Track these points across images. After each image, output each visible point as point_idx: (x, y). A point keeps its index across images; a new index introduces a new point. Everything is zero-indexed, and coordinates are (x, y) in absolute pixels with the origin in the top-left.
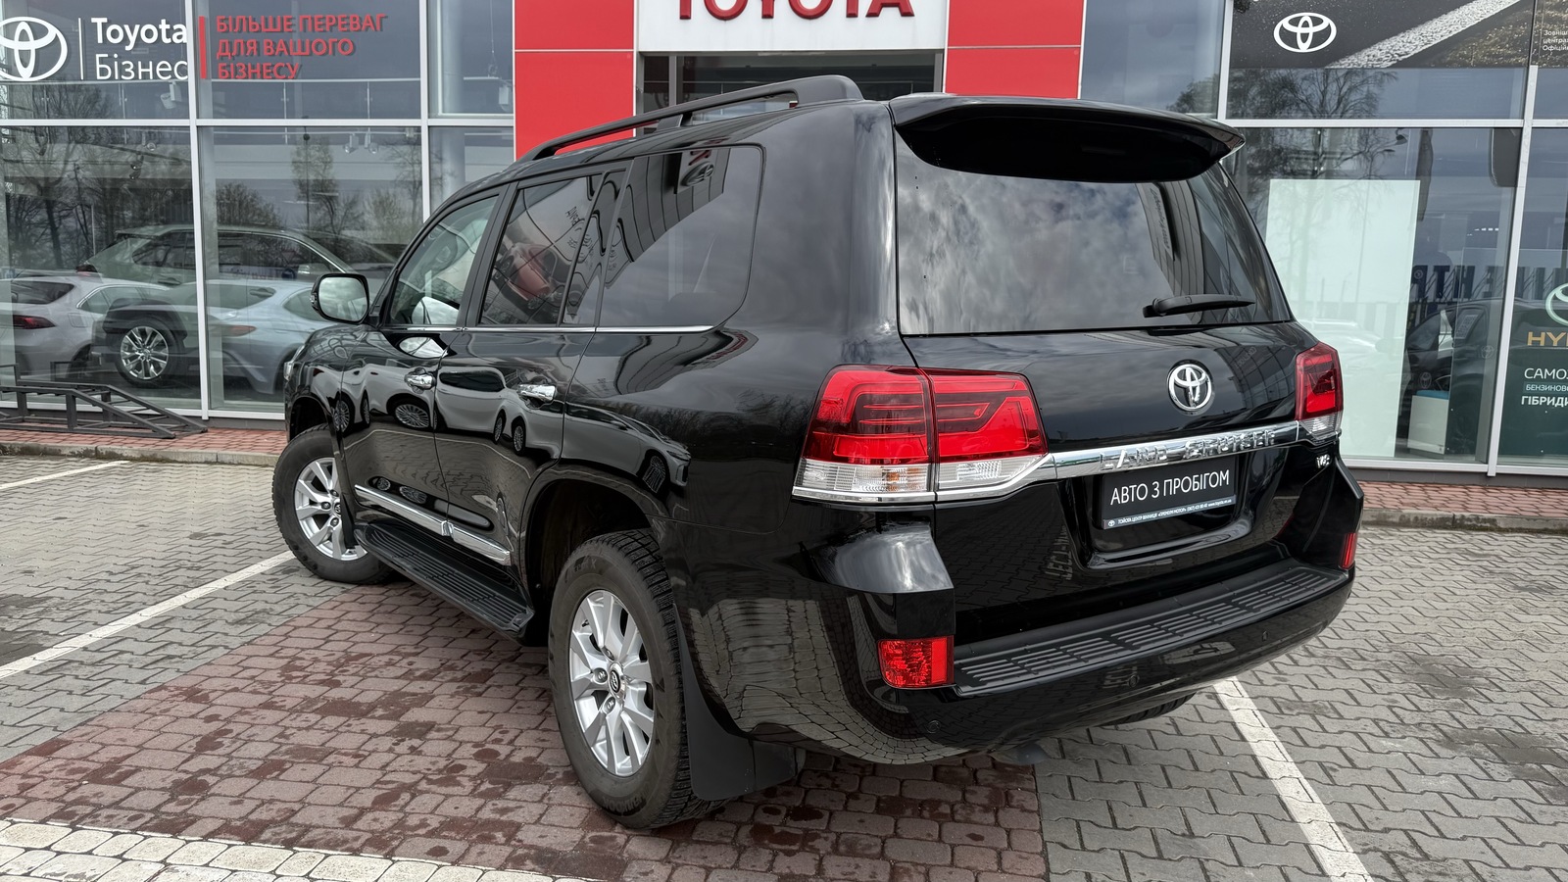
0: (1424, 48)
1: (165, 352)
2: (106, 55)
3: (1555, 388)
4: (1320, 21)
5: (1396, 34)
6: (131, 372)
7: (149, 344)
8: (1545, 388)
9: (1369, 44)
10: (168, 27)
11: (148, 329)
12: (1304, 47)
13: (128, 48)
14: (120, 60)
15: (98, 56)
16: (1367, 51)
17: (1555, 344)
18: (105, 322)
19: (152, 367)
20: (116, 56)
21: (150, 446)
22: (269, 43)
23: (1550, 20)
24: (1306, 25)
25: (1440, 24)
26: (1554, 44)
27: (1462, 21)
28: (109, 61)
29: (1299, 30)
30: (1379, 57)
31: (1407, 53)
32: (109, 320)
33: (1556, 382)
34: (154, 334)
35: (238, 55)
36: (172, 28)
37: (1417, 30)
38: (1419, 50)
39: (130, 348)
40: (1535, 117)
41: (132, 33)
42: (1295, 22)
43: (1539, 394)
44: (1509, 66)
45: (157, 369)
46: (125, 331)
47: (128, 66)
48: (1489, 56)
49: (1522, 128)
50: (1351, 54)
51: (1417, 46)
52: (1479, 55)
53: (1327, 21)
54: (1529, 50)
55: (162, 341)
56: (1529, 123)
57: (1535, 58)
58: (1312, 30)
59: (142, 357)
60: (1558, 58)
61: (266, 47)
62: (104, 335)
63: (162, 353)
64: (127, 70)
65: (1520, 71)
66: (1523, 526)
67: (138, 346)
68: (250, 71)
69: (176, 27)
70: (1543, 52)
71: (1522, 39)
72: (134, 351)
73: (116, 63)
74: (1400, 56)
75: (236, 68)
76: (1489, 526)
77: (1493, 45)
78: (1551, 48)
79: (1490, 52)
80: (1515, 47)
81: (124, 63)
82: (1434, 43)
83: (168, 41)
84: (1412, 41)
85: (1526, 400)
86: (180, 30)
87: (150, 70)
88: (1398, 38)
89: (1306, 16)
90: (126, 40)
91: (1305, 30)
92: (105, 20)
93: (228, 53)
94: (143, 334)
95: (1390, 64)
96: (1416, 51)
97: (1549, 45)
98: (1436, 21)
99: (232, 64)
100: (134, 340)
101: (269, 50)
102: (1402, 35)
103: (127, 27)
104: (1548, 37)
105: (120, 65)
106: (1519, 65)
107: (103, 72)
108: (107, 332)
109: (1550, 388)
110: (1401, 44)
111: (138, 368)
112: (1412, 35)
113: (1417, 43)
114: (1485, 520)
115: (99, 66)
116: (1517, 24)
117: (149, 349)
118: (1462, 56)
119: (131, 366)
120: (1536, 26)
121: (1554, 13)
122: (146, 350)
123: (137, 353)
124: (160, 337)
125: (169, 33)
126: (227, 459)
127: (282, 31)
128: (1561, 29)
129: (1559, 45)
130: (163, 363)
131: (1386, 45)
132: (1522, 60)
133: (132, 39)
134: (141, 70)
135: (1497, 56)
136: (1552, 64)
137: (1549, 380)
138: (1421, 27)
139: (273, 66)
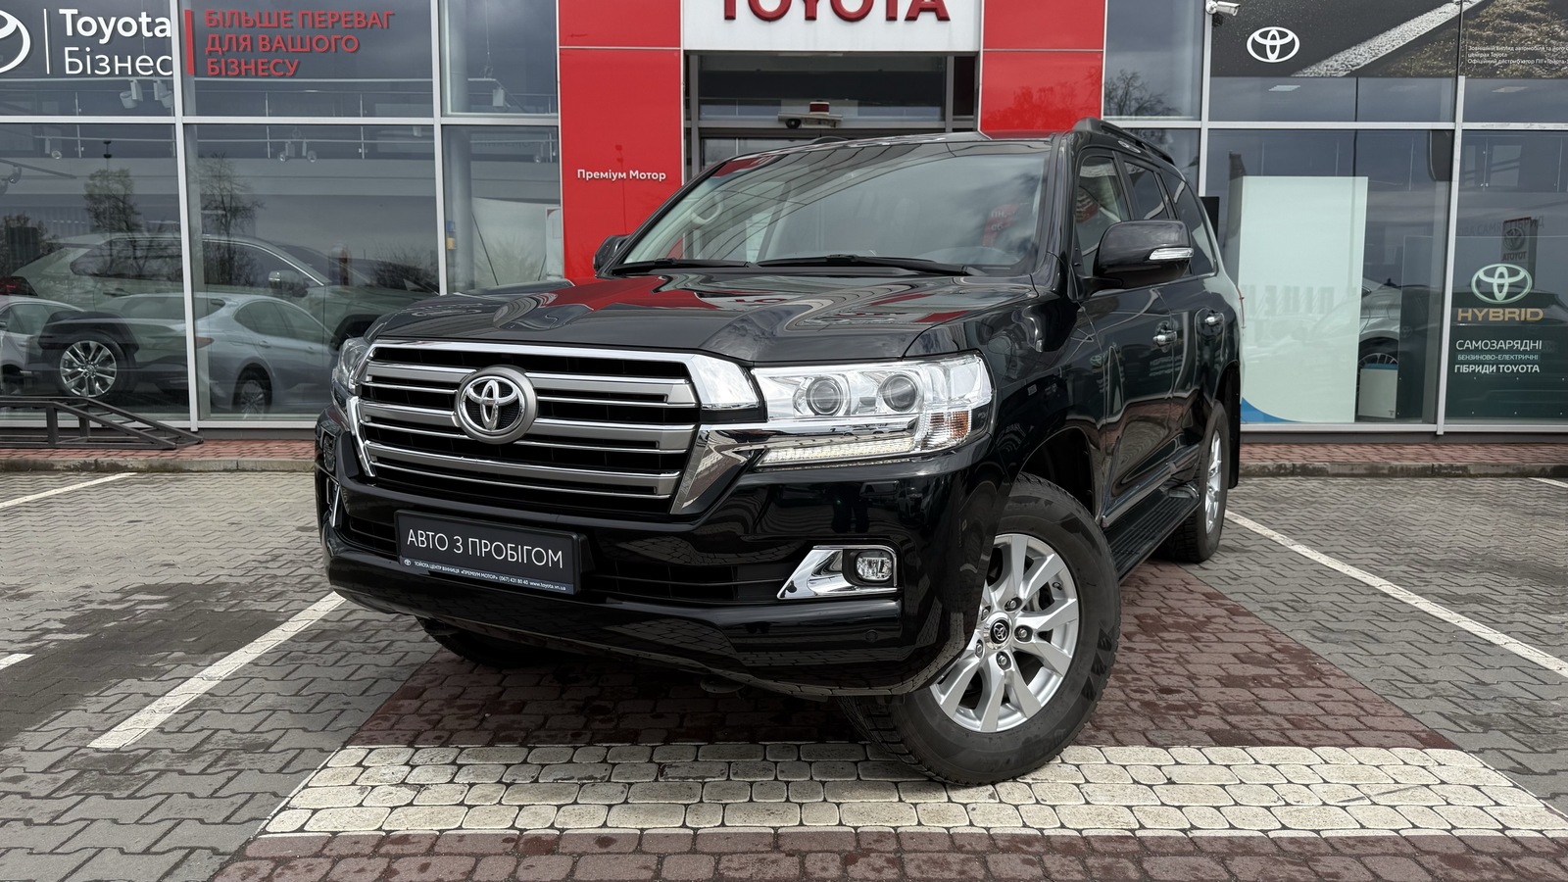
0: (1373, 59)
1: (113, 367)
2: (77, 49)
3: (1482, 357)
4: (1286, 35)
5: (1349, 48)
6: (73, 390)
7: (93, 360)
8: (1473, 357)
9: (1327, 56)
10: (149, 20)
11: (93, 344)
12: (1273, 58)
13: (103, 41)
14: (93, 53)
15: (67, 49)
16: (1326, 62)
17: (1480, 319)
18: (41, 337)
19: (97, 384)
20: (88, 49)
21: (155, 457)
22: (264, 39)
23: (1473, 37)
24: (1274, 38)
25: (1384, 39)
26: (1477, 58)
27: (1402, 37)
28: (81, 55)
29: (1268, 43)
30: (1335, 66)
31: (1358, 64)
32: (47, 334)
33: (1482, 352)
34: (99, 349)
35: (229, 50)
36: (153, 21)
37: (1366, 44)
38: (1368, 61)
39: (70, 364)
40: (1465, 120)
41: (108, 26)
42: (1264, 35)
43: (1469, 363)
44: (1441, 76)
45: (104, 384)
46: (65, 347)
47: (103, 60)
48: (1425, 68)
49: (1454, 131)
50: (1312, 65)
51: (1366, 58)
52: (1417, 66)
53: (1291, 35)
54: (1458, 64)
55: (110, 356)
56: (1460, 126)
57: (1463, 70)
58: (1279, 42)
59: (85, 374)
60: (1480, 70)
61: (261, 43)
62: (40, 351)
63: (109, 369)
64: (101, 64)
65: (1450, 81)
66: (1489, 472)
67: (81, 361)
68: (243, 67)
69: (158, 20)
70: (1469, 65)
71: (1451, 53)
72: (74, 368)
73: (88, 57)
74: (1353, 66)
75: (226, 62)
76: (1462, 472)
77: (1429, 58)
78: (1475, 62)
79: (1426, 64)
80: (1446, 60)
81: (97, 57)
82: (1380, 55)
83: (150, 34)
84: (1362, 54)
85: (1459, 368)
86: (163, 23)
87: (129, 65)
88: (1351, 51)
89: (1274, 30)
90: (100, 33)
91: (1273, 43)
92: (75, 12)
93: (217, 48)
94: (86, 348)
95: (1345, 73)
96: (1366, 63)
97: (1473, 59)
98: (1381, 36)
99: (223, 60)
100: (76, 355)
101: (264, 46)
102: (1354, 48)
103: (101, 20)
104: (1472, 51)
105: (93, 60)
106: (1449, 76)
107: (73, 66)
108: (43, 348)
109: (1477, 357)
110: (1353, 56)
111: (80, 386)
112: (1362, 49)
113: (1367, 55)
114: (1458, 468)
115: (68, 60)
116: (1447, 41)
117: (94, 365)
118: (1403, 67)
119: (73, 384)
120: (1462, 42)
121: (1475, 32)
122: (91, 367)
123: (80, 369)
124: (107, 352)
125: (151, 27)
126: (249, 466)
127: (279, 26)
128: (1482, 45)
129: (1481, 59)
130: (111, 380)
131: (1341, 57)
132: (1452, 71)
133: (108, 32)
134: (117, 65)
135: (1432, 68)
136: (1475, 75)
137: (1477, 351)
138: (1369, 42)
139: (269, 62)
